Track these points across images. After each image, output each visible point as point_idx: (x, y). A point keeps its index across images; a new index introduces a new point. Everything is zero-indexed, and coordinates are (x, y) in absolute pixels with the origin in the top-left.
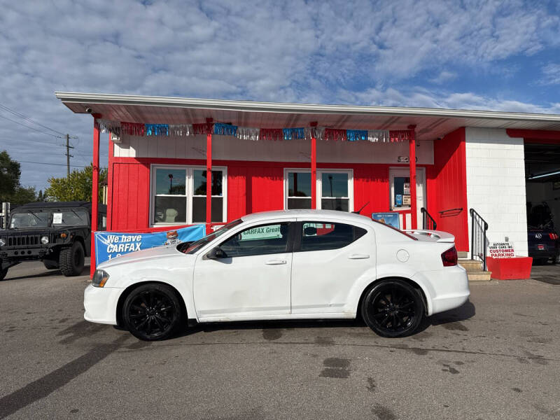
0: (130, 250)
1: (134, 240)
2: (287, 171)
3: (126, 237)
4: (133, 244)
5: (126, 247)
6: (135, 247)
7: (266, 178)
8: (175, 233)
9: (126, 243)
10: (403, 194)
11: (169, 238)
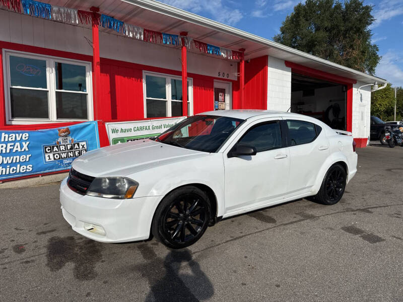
0: (14, 151)
1: (18, 139)
2: (145, 73)
3: (7, 136)
4: (18, 144)
5: (9, 148)
6: (22, 147)
7: (126, 77)
8: (68, 130)
9: (8, 142)
10: (219, 101)
11: (61, 136)
